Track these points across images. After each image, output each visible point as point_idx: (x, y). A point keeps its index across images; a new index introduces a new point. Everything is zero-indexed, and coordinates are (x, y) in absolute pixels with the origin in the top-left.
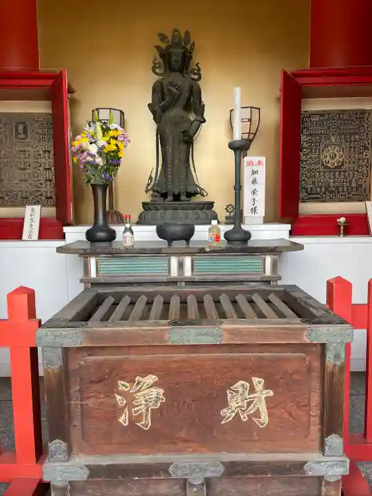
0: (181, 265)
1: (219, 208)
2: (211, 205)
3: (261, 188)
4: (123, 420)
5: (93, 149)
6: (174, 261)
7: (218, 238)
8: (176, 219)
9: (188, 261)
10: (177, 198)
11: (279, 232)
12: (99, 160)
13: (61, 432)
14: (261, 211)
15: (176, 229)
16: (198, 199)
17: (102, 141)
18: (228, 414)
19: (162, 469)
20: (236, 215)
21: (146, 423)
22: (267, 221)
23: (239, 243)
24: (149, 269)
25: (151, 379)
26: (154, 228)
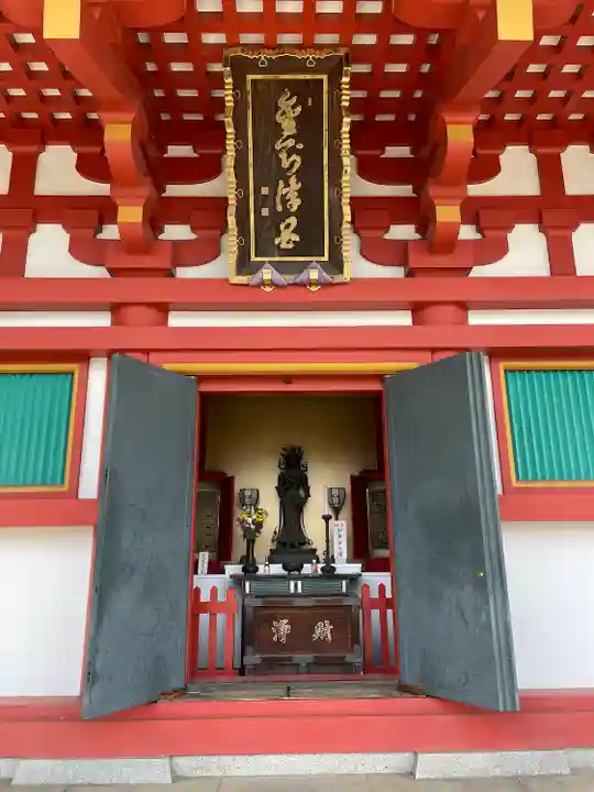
0: (296, 586)
1: (320, 553)
2: (315, 550)
3: (344, 540)
4: (275, 639)
5: (250, 520)
6: (292, 584)
7: (316, 571)
8: (292, 559)
9: (299, 583)
10: (292, 546)
11: (355, 568)
12: (253, 527)
13: (251, 644)
14: (345, 555)
15: (293, 564)
16: (306, 547)
17: (254, 517)
18: (316, 636)
19: (290, 659)
20: (330, 559)
21: (283, 639)
22: (348, 561)
23: (329, 572)
24: (277, 587)
25: (285, 621)
26: (281, 565)
